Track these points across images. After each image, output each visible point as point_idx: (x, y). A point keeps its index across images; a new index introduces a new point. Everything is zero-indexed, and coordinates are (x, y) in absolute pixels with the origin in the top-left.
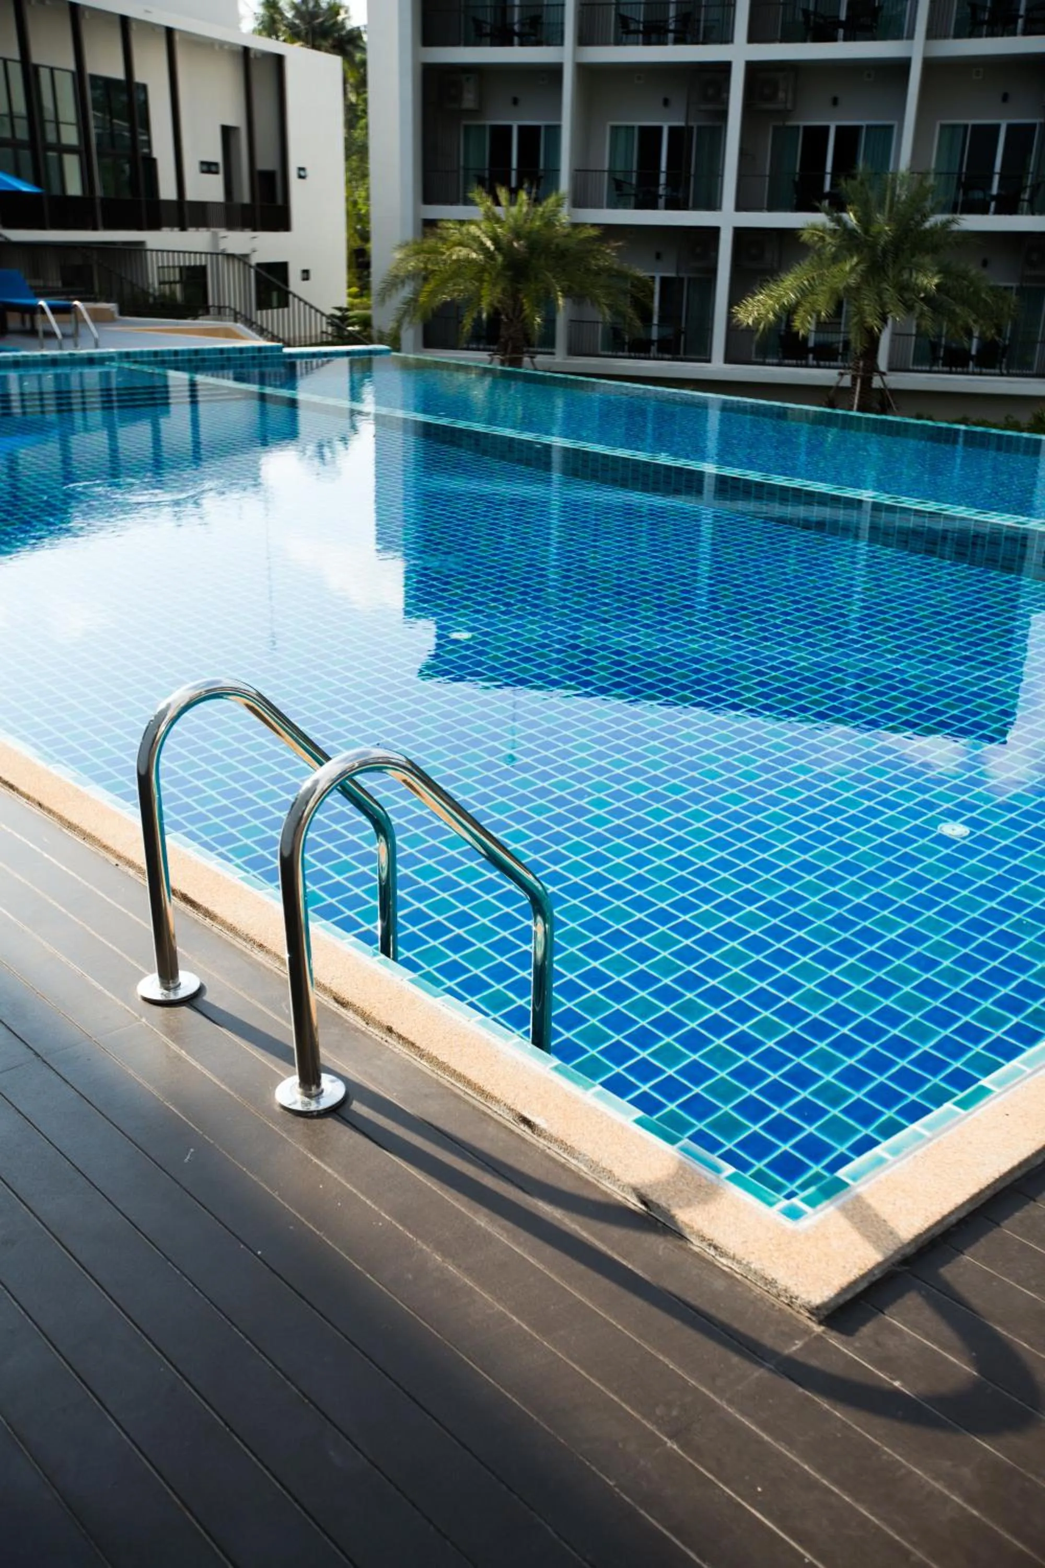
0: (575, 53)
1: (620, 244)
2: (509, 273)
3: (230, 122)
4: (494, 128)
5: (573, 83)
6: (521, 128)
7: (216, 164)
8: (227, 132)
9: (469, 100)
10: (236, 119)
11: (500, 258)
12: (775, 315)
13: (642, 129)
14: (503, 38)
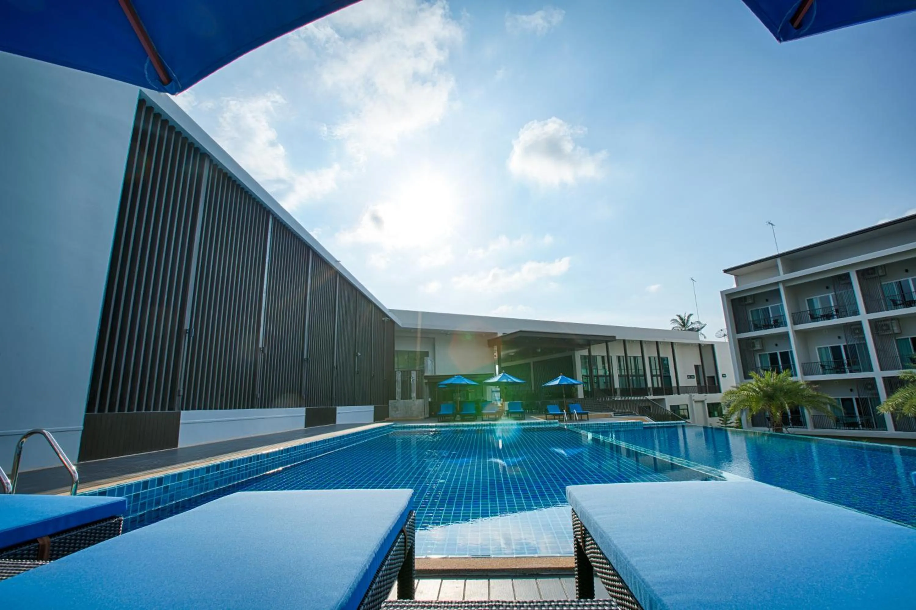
0: (792, 328)
1: (817, 386)
2: (766, 398)
3: (696, 364)
4: (771, 354)
5: (794, 337)
6: (781, 353)
7: (693, 376)
8: (696, 367)
9: (758, 347)
10: (699, 363)
11: (761, 393)
12: (893, 408)
13: (832, 348)
14: (767, 326)
